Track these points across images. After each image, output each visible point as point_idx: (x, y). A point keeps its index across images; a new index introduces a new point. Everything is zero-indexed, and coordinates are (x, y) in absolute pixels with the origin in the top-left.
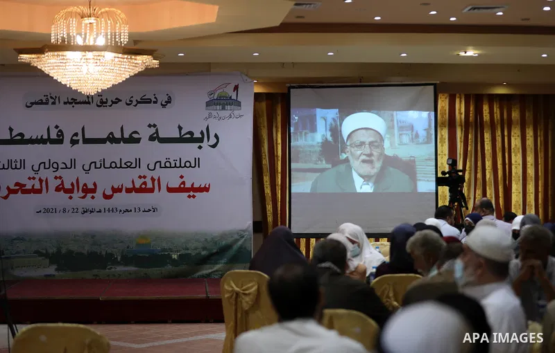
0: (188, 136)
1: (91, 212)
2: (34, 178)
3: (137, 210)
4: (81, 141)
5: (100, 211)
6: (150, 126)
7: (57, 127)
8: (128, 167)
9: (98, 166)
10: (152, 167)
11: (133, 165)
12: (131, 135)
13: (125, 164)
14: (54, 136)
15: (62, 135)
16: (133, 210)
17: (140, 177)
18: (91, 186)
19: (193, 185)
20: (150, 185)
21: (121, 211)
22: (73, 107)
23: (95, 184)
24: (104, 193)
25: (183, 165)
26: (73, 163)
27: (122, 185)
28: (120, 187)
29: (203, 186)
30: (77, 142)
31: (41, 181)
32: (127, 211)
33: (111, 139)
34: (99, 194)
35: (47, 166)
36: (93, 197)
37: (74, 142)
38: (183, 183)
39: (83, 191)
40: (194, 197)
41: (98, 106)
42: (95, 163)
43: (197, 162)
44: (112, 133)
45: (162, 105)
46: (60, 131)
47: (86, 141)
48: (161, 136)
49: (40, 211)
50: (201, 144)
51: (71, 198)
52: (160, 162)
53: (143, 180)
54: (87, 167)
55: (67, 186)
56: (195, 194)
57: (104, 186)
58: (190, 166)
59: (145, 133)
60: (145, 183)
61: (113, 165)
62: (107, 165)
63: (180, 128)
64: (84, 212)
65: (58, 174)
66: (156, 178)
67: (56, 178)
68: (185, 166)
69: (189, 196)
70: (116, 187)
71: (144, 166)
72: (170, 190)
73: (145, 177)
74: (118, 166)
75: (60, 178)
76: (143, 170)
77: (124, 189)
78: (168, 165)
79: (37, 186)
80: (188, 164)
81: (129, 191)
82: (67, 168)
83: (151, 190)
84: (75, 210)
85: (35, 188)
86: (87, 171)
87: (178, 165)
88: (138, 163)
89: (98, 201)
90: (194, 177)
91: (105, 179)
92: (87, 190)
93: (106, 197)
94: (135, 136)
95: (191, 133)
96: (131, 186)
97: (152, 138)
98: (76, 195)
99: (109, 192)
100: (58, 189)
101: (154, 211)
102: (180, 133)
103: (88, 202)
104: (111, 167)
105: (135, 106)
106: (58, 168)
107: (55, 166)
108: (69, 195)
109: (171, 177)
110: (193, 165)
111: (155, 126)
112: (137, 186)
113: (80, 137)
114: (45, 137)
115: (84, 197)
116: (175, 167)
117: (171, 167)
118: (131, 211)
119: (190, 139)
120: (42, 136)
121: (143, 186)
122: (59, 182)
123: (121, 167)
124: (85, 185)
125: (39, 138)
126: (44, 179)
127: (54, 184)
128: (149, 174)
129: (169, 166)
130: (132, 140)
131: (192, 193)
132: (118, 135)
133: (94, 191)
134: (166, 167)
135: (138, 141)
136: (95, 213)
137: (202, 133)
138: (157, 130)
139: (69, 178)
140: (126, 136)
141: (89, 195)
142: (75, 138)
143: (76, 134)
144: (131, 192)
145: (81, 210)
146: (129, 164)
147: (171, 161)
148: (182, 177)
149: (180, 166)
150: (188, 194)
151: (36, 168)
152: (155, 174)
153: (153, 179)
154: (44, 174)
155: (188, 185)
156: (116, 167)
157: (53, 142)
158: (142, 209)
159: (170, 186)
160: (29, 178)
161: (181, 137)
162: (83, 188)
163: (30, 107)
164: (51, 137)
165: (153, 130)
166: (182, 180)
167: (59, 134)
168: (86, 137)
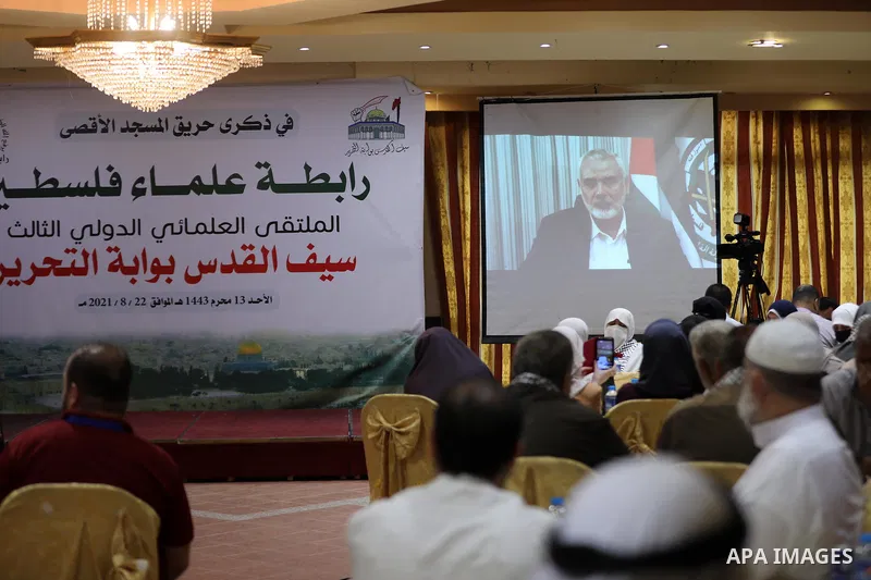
0: (321, 181)
1: (167, 304)
2: (74, 251)
3: (240, 300)
4: (149, 191)
5: (180, 303)
6: (259, 165)
7: (110, 168)
8: (225, 231)
9: (177, 230)
10: (262, 231)
11: (233, 229)
12: (228, 181)
13: (220, 226)
14: (105, 183)
15: (119, 181)
16: (234, 301)
17: (244, 247)
18: (165, 263)
19: (329, 258)
20: (259, 260)
21: (213, 302)
22: (136, 136)
23: (172, 260)
24: (186, 274)
25: (312, 228)
26: (137, 226)
27: (216, 261)
28: (212, 264)
29: (344, 261)
30: (141, 192)
31: (85, 254)
32: (224, 301)
33: (198, 187)
34: (178, 276)
35: (95, 232)
36: (169, 281)
37: (138, 193)
38: (314, 256)
39: (154, 270)
40: (330, 278)
41: (176, 134)
42: (172, 225)
43: (336, 223)
44: (198, 178)
45: (278, 131)
46: (116, 175)
47: (158, 191)
48: (277, 181)
49: (85, 304)
50: (341, 194)
51: (133, 281)
52: (276, 223)
53: (248, 252)
54: (158, 233)
55: (128, 262)
56: (332, 274)
57: (187, 262)
58: (325, 229)
59: (252, 177)
60: (252, 257)
61: (201, 229)
62: (192, 228)
63: (308, 169)
64: (155, 304)
65: (112, 244)
66: (270, 248)
67: (110, 250)
68: (316, 229)
69: (323, 278)
70: (205, 263)
71: (249, 228)
72: (293, 268)
73: (251, 247)
74: (209, 229)
75: (117, 249)
76: (249, 237)
77: (218, 267)
78: (288, 227)
79: (80, 264)
80: (320, 227)
81: (226, 269)
82: (126, 234)
83: (262, 269)
84: (140, 302)
85: (76, 265)
86: (159, 239)
87: (304, 228)
88: (241, 223)
89: (178, 287)
90: (329, 248)
91: (188, 252)
92: (161, 270)
93: (191, 280)
94: (236, 181)
95: (325, 176)
96: (229, 262)
97: (262, 185)
98: (143, 276)
99: (195, 272)
100: (112, 268)
101: (267, 302)
102: (308, 177)
103: (161, 288)
104: (197, 231)
105: (235, 133)
106: (112, 235)
107: (108, 230)
108: (130, 277)
109: (294, 248)
110: (329, 228)
111: (267, 165)
112: (240, 262)
113: (147, 184)
114: (92, 184)
115: (154, 280)
116: (300, 230)
117: (293, 231)
118: (230, 301)
119: (324, 185)
120: (87, 183)
121: (249, 262)
122: (114, 255)
123: (213, 232)
124: (156, 260)
125: (82, 186)
126: (91, 252)
127: (106, 259)
128: (259, 243)
129: (290, 229)
130: (232, 188)
131: (327, 273)
132: (208, 181)
133: (170, 270)
134: (285, 231)
135: (240, 189)
136: (173, 306)
137: (343, 176)
138: (270, 172)
139: (130, 249)
140: (222, 181)
141: (163, 277)
142: (139, 186)
143: (141, 180)
144: (230, 271)
145: (149, 301)
146: (226, 227)
147: (294, 221)
148: (311, 247)
149: (308, 230)
150: (320, 274)
151: (77, 234)
152: (269, 243)
153: (265, 251)
154: (90, 243)
155: (321, 260)
156: (205, 231)
157: (104, 192)
158: (247, 299)
159: (291, 262)
160: (67, 251)
161: (309, 182)
162: (153, 266)
163: (68, 136)
164: (102, 185)
165: (264, 172)
166: (310, 252)
167: (114, 179)
168: (157, 185)
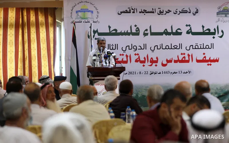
0: (207, 31)
1: (155, 73)
2: (123, 55)
3: (180, 72)
4: (149, 34)
5: (160, 73)
6: (187, 26)
7: (136, 26)
8: (176, 48)
9: (159, 48)
10: (188, 48)
11: (178, 47)
12: (176, 31)
13: (174, 47)
14: (134, 31)
15: (139, 30)
16: (178, 72)
17: (182, 54)
18: (155, 59)
19: (210, 58)
20: (187, 59)
21: (171, 73)
22: (145, 14)
23: (157, 58)
24: (162, 63)
25: (205, 47)
26: (145, 46)
27: (172, 59)
28: (171, 60)
29: (215, 59)
30: (147, 34)
31: (127, 56)
32: (175, 73)
33: (166, 33)
34: (159, 64)
35: (130, 48)
36: (156, 65)
37: (145, 34)
38: (205, 57)
39: (151, 62)
40: (211, 65)
41: (159, 14)
42: (157, 46)
43: (212, 45)
44: (166, 30)
45: (193, 14)
46: (138, 28)
47: (153, 34)
48: (193, 31)
49: (127, 74)
50: (214, 36)
51: (144, 66)
52: (193, 46)
53: (183, 56)
54: (153, 49)
55: (142, 59)
56: (211, 63)
57: (162, 59)
58: (209, 48)
59: (184, 30)
60: (184, 57)
61: (167, 47)
62: (164, 47)
64: (151, 74)
65: (136, 52)
66: (190, 55)
67: (135, 54)
68: (206, 48)
69: (208, 65)
70: (169, 59)
71: (184, 47)
72: (198, 61)
73: (184, 54)
74: (170, 48)
75: (138, 54)
76: (183, 50)
77: (173, 61)
78: (197, 47)
79: (125, 59)
81: (176, 62)
82: (141, 49)
83: (188, 61)
84: (146, 73)
85: (124, 60)
86: (153, 51)
87: (202, 47)
88: (181, 46)
89: (159, 68)
90: (210, 54)
91: (163, 55)
92: (153, 62)
93: (164, 65)
94: (179, 31)
95: (209, 30)
96: (177, 59)
97: (188, 33)
98: (147, 64)
99: (165, 62)
100: (136, 61)
101: (189, 73)
102: (203, 30)
103: (153, 68)
104: (166, 48)
105: (179, 14)
106: (136, 49)
107: (135, 48)
108: (143, 64)
109: (198, 54)
110: (210, 47)
111: (189, 25)
112: (180, 59)
113: (149, 32)
114: (129, 31)
115: (151, 65)
116: (201, 48)
117: (198, 48)
118: (177, 73)
119: (208, 33)
120: (127, 31)
121: (184, 59)
122: (137, 57)
123: (171, 48)
124: (152, 58)
125: (126, 32)
126: (129, 55)
127: (134, 58)
128: (187, 52)
129: (197, 48)
130: (178, 33)
131: (209, 63)
132: (169, 31)
133: (156, 62)
134: (196, 48)
135: (180, 34)
136: (157, 74)
137: (215, 30)
138: (191, 28)
139: (143, 54)
140: (174, 31)
141: (154, 64)
142: (146, 32)
143: (147, 30)
144: (177, 62)
145: (149, 73)
146: (176, 47)
147: (198, 45)
148: (204, 54)
149: (203, 48)
150: (207, 63)
151: (124, 49)
152: (190, 53)
153: (189, 55)
154: (128, 52)
155: (207, 58)
156: (169, 48)
157: (134, 34)
158: (183, 72)
159: (197, 59)
160: (120, 55)
161: (203, 32)
162: (150, 60)
163: (120, 14)
164: (133, 32)
165: (188, 28)
166: (204, 56)
167: (137, 29)
168: (152, 32)
